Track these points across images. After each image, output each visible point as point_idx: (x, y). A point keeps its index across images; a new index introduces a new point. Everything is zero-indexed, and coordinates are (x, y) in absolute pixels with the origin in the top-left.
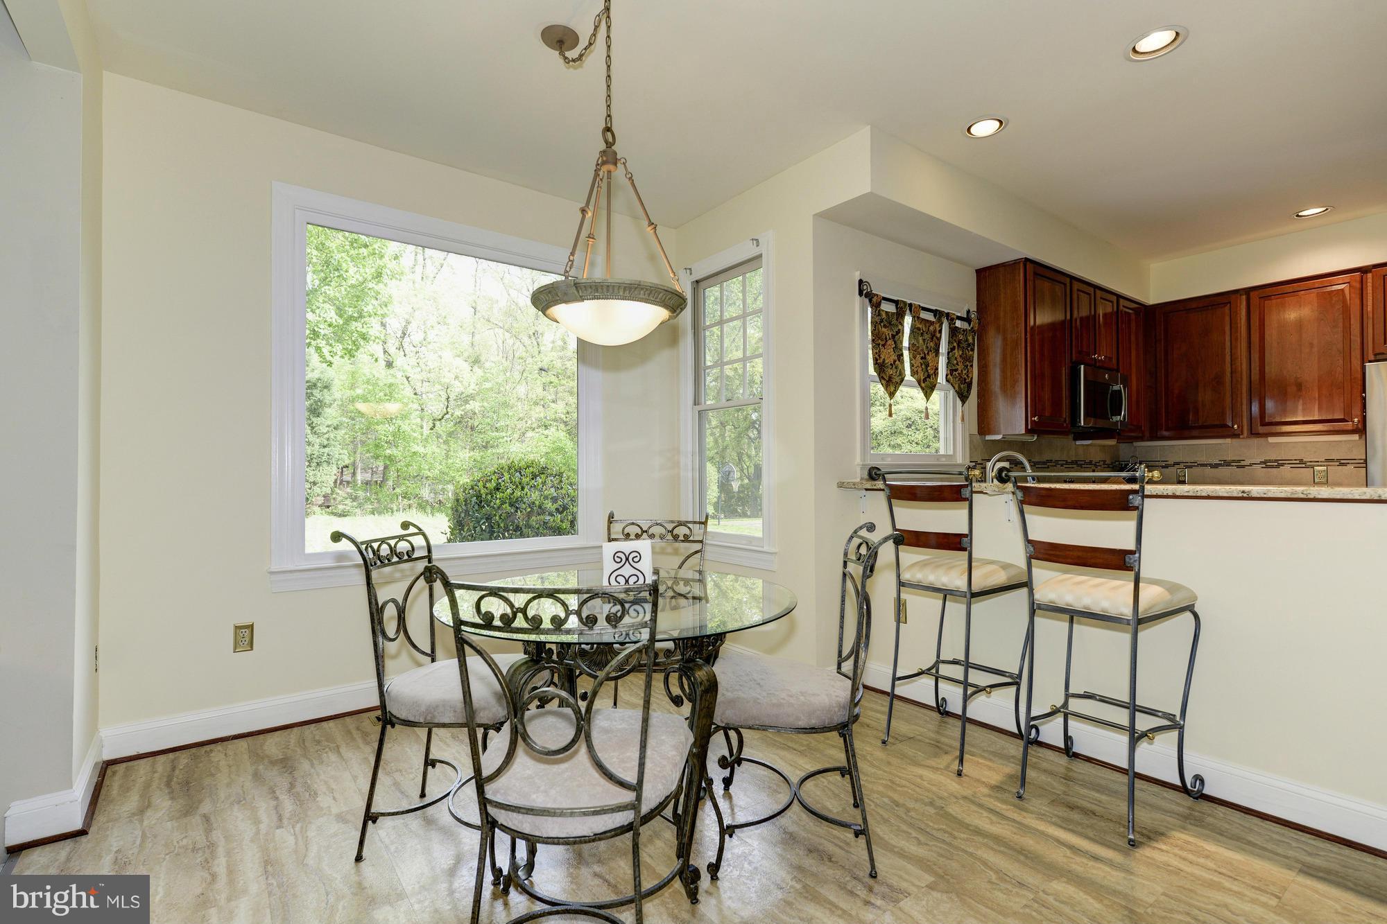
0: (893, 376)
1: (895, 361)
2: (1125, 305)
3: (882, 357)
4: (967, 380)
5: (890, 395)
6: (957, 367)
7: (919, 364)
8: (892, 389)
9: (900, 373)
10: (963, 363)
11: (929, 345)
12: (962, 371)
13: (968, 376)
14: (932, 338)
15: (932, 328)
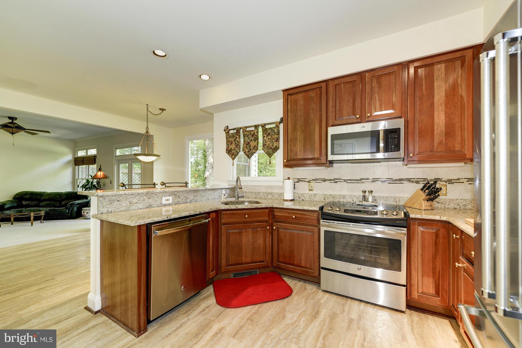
0: (234, 153)
1: (235, 148)
3: (230, 148)
4: (272, 147)
5: (233, 159)
6: (266, 143)
7: (245, 147)
8: (234, 157)
9: (237, 152)
10: (270, 141)
11: (251, 139)
12: (269, 144)
13: (273, 146)
14: (253, 136)
15: (252, 133)
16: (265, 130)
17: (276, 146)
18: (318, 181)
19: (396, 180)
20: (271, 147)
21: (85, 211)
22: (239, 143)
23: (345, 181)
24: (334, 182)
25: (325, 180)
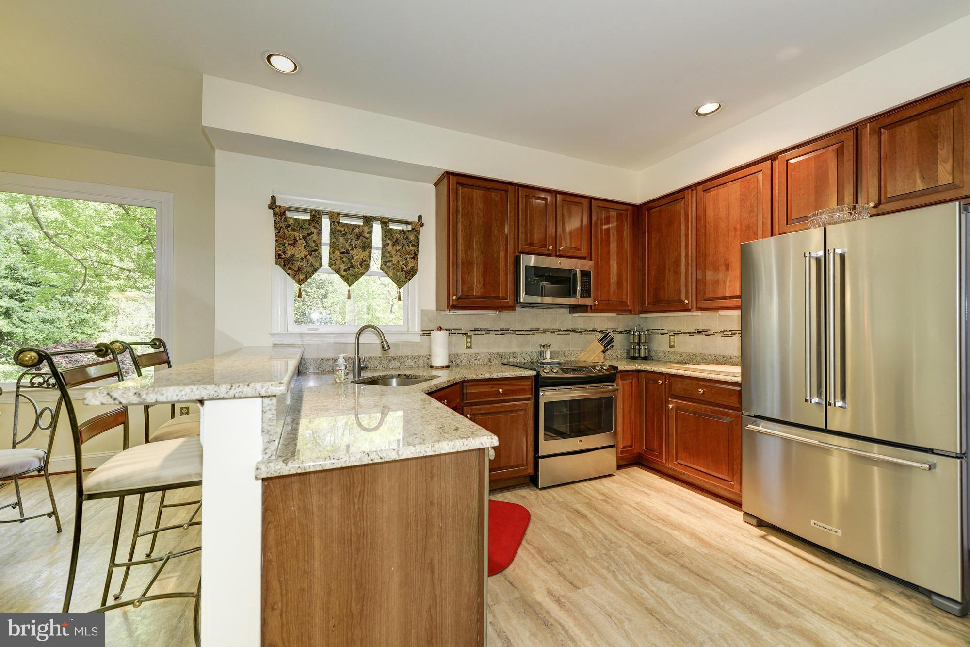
0: (303, 267)
1: (306, 256)
2: (600, 205)
3: (289, 253)
4: (405, 269)
5: (299, 282)
6: (391, 259)
7: (339, 258)
8: (301, 277)
9: (312, 265)
10: (400, 256)
11: (353, 243)
12: (398, 262)
13: (406, 266)
14: (358, 237)
15: (357, 230)
16: (387, 233)
17: (413, 268)
18: (480, 333)
19: (564, 331)
20: (402, 269)
22: (317, 245)
23: (514, 332)
24: (500, 333)
25: (488, 332)
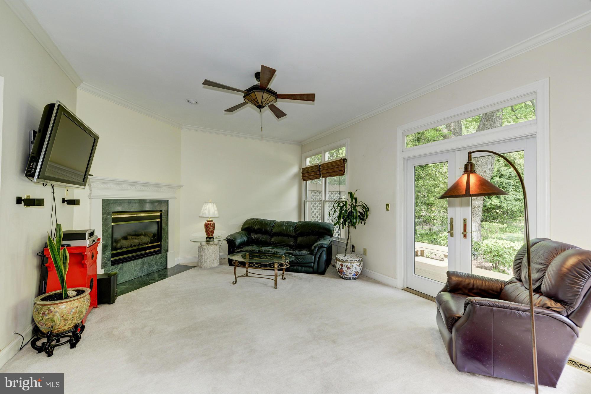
21: (344, 264)
